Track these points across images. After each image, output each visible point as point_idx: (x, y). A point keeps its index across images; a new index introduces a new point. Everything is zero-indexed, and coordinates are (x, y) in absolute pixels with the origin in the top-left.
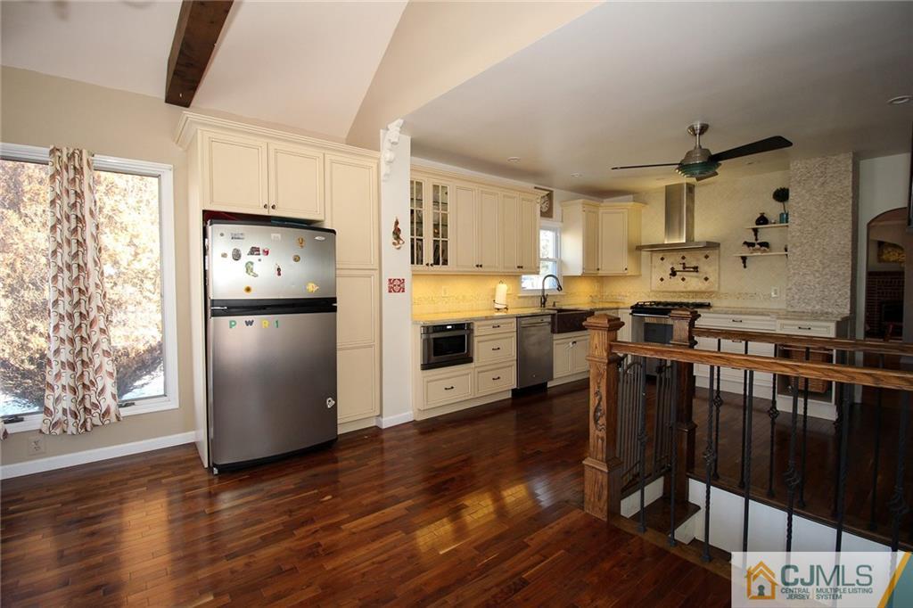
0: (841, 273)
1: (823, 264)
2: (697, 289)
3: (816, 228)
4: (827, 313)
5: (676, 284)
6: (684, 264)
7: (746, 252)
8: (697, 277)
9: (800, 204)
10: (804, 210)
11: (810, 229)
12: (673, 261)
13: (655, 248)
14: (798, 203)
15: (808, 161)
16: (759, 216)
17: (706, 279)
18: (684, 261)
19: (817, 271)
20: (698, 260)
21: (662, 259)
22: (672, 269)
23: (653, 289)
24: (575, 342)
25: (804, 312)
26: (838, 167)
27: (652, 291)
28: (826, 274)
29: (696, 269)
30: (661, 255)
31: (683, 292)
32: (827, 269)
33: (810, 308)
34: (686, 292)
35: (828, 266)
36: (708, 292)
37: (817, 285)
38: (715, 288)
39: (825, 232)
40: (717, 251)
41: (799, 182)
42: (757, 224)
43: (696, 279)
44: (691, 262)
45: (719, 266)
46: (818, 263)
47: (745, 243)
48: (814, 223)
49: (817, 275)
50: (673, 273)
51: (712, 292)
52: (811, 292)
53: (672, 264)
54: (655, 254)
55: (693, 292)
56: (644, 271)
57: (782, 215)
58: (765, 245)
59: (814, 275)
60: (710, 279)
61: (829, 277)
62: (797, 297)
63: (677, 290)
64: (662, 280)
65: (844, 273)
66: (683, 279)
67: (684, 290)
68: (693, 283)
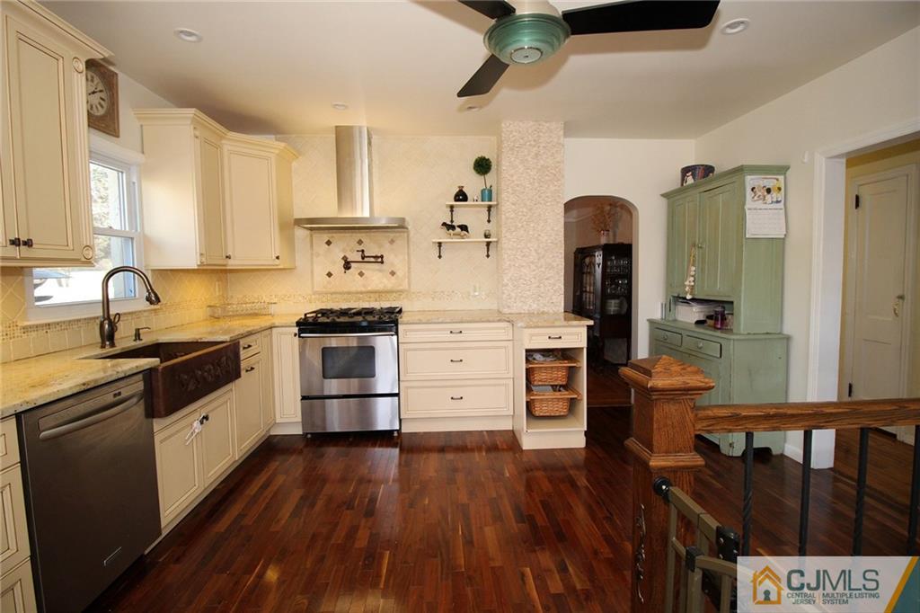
0: (555, 264)
1: (538, 254)
2: (380, 287)
3: (531, 210)
4: (543, 313)
5: (352, 281)
6: (363, 251)
7: (443, 236)
8: (380, 271)
9: (515, 178)
10: (518, 185)
11: (525, 210)
12: (345, 246)
13: (314, 225)
14: (512, 176)
15: (521, 124)
16: (458, 190)
17: (393, 273)
18: (361, 248)
19: (532, 263)
20: (381, 246)
21: (329, 243)
22: (345, 258)
23: (315, 289)
24: (206, 418)
25: (520, 313)
26: (551, 137)
27: (315, 293)
28: (541, 267)
29: (379, 259)
30: (326, 237)
31: (362, 293)
32: (542, 260)
33: (526, 308)
34: (365, 293)
35: (543, 257)
36: (396, 292)
37: (533, 280)
38: (405, 286)
39: (540, 215)
40: (406, 234)
41: (512, 149)
42: (456, 200)
43: (380, 274)
44: (372, 250)
45: (408, 254)
46: (534, 253)
47: (444, 224)
48: (528, 203)
49: (533, 267)
50: (347, 266)
51: (401, 292)
52: (528, 288)
53: (344, 250)
54: (316, 235)
55: (375, 292)
56: (301, 260)
57: (483, 191)
58: (464, 228)
59: (530, 267)
60: (398, 273)
61: (543, 269)
62: (513, 294)
63: (354, 289)
64: (329, 275)
65: (558, 265)
66: (361, 274)
67: (363, 289)
68: (375, 278)
